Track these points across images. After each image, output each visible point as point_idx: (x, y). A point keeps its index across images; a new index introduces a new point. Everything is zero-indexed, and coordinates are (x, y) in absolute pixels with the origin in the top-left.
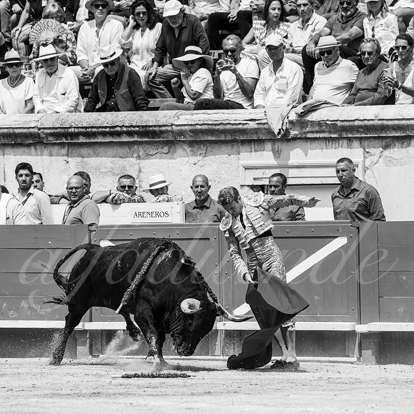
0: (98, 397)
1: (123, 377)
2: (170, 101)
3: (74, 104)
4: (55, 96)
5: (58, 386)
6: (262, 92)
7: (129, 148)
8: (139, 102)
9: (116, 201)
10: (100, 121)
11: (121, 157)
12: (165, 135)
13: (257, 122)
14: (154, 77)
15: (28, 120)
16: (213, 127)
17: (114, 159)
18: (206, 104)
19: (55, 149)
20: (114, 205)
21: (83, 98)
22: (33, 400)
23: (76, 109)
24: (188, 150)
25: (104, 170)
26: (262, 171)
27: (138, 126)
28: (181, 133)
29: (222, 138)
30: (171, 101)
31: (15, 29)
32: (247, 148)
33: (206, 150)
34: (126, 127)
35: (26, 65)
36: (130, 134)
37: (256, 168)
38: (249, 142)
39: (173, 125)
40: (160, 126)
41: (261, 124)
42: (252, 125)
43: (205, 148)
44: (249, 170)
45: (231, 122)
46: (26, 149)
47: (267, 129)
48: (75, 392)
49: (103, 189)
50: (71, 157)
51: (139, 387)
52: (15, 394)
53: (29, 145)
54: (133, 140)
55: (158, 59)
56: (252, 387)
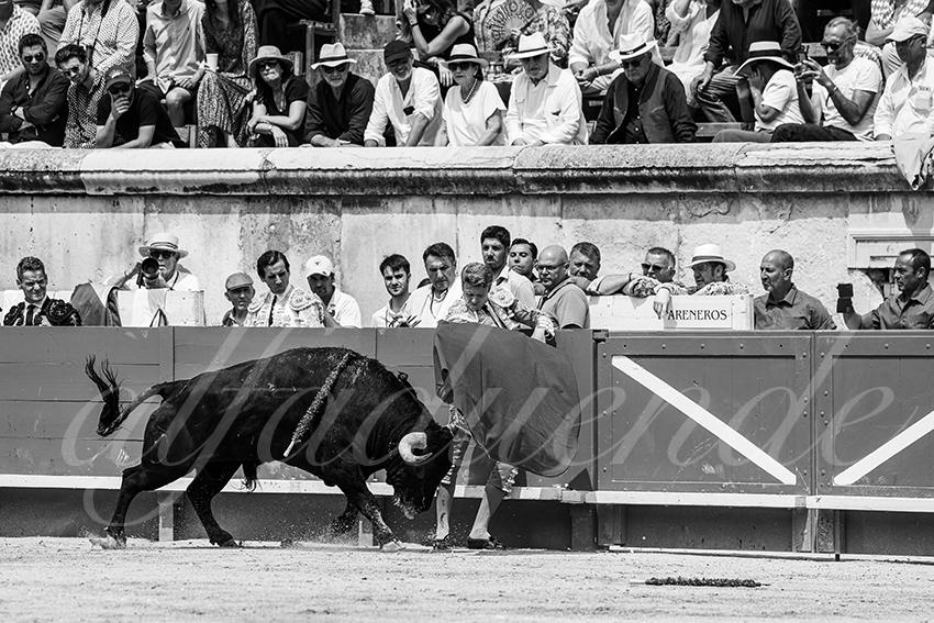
0: (606, 616)
1: (648, 583)
2: (732, 127)
3: (572, 130)
4: (541, 117)
5: (541, 595)
6: (888, 113)
7: (663, 204)
8: (680, 127)
9: (640, 291)
10: (615, 159)
11: (648, 219)
12: (723, 183)
13: (878, 163)
14: (706, 88)
15: (497, 156)
16: (804, 170)
17: (637, 222)
18: (793, 133)
19: (541, 205)
20: (636, 299)
21: (588, 121)
22: (501, 617)
23: (575, 139)
24: (762, 208)
25: (621, 241)
26: (886, 244)
27: (678, 169)
28: (750, 180)
29: (819, 189)
30: (734, 127)
31: (480, 6)
32: (862, 207)
33: (791, 209)
34: (658, 169)
35: (495, 66)
36: (664, 180)
37: (876, 240)
38: (865, 196)
39: (736, 166)
40: (714, 168)
41: (885, 166)
42: (871, 168)
43: (789, 206)
44: (863, 244)
45: (833, 163)
46: (492, 204)
47: (895, 175)
48: (569, 606)
49: (617, 272)
50: (567, 218)
51: (674, 600)
52: (471, 606)
53: (498, 198)
54: (669, 190)
55: (714, 57)
56: (865, 605)
